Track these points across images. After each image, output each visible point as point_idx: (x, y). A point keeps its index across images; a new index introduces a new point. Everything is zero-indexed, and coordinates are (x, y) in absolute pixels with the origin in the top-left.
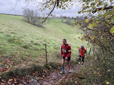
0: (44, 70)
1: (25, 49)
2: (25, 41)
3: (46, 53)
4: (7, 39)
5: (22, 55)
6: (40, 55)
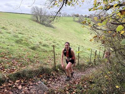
0: (52, 72)
5: (30, 56)
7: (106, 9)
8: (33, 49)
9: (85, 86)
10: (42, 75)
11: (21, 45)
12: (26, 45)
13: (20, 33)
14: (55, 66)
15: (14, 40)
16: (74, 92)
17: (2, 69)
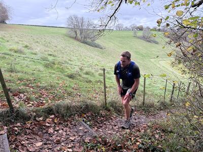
0: (101, 111)
1: (70, 79)
2: (70, 68)
3: (105, 87)
4: (43, 63)
5: (66, 86)
6: (95, 90)
7: (195, 6)
8: (70, 77)
9: (157, 136)
10: (85, 114)
11: (53, 71)
12: (61, 72)
13: (50, 55)
14: (106, 103)
15: (41, 64)
16: (138, 143)
17: (26, 102)
